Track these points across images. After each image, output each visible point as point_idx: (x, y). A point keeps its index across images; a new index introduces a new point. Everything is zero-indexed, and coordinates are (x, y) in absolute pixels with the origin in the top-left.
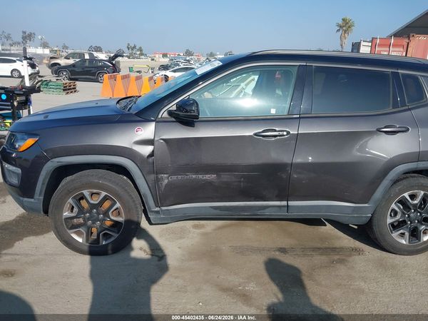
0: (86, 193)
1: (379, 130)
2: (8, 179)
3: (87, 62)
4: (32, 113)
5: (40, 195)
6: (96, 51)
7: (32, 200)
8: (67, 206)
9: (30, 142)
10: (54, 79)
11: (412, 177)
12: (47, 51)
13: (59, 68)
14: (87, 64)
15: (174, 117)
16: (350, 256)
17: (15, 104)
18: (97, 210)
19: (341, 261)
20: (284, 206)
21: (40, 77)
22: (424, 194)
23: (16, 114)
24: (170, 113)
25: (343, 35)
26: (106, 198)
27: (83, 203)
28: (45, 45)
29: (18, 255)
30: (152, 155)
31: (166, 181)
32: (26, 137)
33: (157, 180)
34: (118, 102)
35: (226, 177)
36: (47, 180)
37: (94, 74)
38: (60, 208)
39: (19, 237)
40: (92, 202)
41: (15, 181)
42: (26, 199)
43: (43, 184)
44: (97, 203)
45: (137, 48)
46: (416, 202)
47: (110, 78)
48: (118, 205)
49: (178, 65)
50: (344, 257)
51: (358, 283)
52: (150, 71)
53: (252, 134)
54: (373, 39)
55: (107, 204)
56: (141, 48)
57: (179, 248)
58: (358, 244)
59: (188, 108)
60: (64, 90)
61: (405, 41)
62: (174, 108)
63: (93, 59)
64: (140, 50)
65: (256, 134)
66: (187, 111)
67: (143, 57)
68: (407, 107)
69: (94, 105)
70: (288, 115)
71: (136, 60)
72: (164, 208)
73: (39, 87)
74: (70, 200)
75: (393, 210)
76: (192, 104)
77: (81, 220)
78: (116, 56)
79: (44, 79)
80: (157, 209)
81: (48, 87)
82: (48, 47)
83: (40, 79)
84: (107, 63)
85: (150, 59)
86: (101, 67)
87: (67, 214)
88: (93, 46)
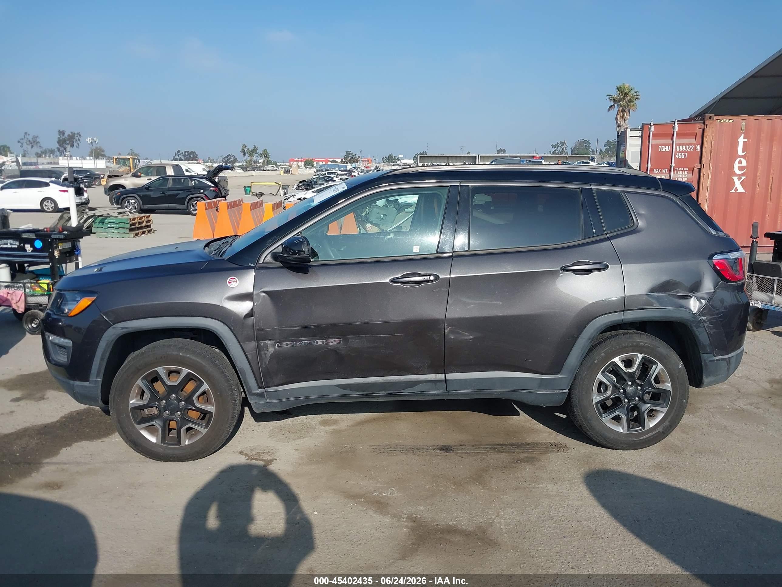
0: (161, 370)
1: (565, 269)
2: (53, 356)
3: (171, 180)
4: (80, 267)
5: (98, 375)
6: (187, 159)
7: (86, 384)
8: (135, 390)
9: (85, 302)
10: (114, 213)
11: (624, 334)
12: (101, 164)
13: (122, 194)
14: (170, 184)
15: (281, 262)
16: (545, 453)
17: (56, 254)
18: (176, 394)
19: (530, 460)
20: (440, 381)
21: (91, 209)
22: (643, 358)
23: (57, 269)
24: (275, 256)
25: (620, 114)
26: (189, 378)
27: (158, 386)
28: (98, 154)
29: (65, 464)
30: (251, 314)
31: (271, 350)
32: (78, 297)
33: (259, 349)
34: (207, 245)
35: (356, 342)
36: (108, 354)
37: (181, 201)
38: (125, 395)
39: (67, 442)
40: (169, 383)
41: (63, 358)
42: (78, 383)
43: (102, 359)
44: (176, 384)
45: (260, 151)
46: (631, 370)
47: (208, 207)
48: (205, 386)
50: (534, 455)
51: (544, 485)
52: (282, 192)
53: (387, 280)
54: (643, 125)
55: (190, 386)
56: (265, 151)
57: (296, 450)
58: (561, 438)
59: (296, 249)
60: (131, 230)
61: (698, 127)
62: (280, 250)
64: (265, 154)
65: (393, 281)
66: (294, 253)
67: (269, 167)
68: (605, 236)
69: (173, 250)
70: (437, 253)
71: (257, 173)
72: (270, 389)
73: (89, 227)
74: (139, 382)
75: (601, 383)
76: (302, 243)
77: (155, 411)
78: (220, 169)
79: (97, 213)
80: (261, 391)
81: (105, 226)
82: (103, 156)
83: (91, 213)
84: (204, 181)
85: (281, 171)
86: (194, 187)
87: (134, 401)
88: (182, 151)
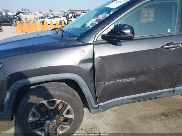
0: (45, 102)
3: (5, 16)
5: (8, 109)
8: (31, 114)
18: (54, 112)
20: (172, 91)
24: (104, 37)
31: (103, 86)
33: (97, 86)
44: (54, 108)
45: (27, 9)
48: (69, 107)
49: (48, 16)
52: (36, 20)
56: (28, 9)
63: (7, 15)
64: (28, 10)
67: (30, 13)
71: (27, 15)
72: (100, 104)
74: (33, 110)
78: (19, 13)
80: (97, 106)
84: (15, 16)
85: (34, 15)
86: (12, 18)
87: (31, 119)
88: (5, 10)
